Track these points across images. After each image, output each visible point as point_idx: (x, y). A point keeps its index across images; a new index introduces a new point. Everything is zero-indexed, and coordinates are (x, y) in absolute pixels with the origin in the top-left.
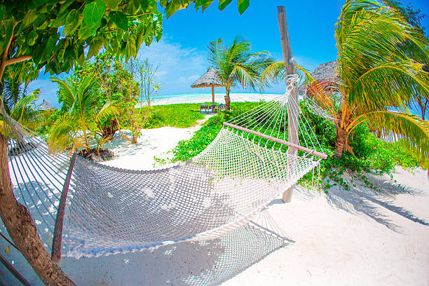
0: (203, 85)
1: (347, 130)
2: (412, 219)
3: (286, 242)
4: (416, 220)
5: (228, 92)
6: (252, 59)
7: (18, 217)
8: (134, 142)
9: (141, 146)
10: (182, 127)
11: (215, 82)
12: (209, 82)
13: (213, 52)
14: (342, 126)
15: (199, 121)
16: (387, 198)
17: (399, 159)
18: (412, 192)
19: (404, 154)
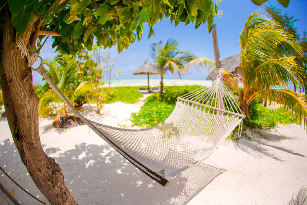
0: (142, 73)
1: (247, 102)
2: (294, 154)
3: (222, 171)
4: (296, 154)
5: (162, 78)
6: (178, 56)
7: (48, 168)
8: (98, 112)
9: (104, 116)
10: (130, 102)
11: (151, 71)
12: (146, 71)
13: (154, 50)
14: (244, 100)
15: (140, 99)
16: (275, 142)
17: (280, 119)
18: (291, 138)
19: (283, 116)
